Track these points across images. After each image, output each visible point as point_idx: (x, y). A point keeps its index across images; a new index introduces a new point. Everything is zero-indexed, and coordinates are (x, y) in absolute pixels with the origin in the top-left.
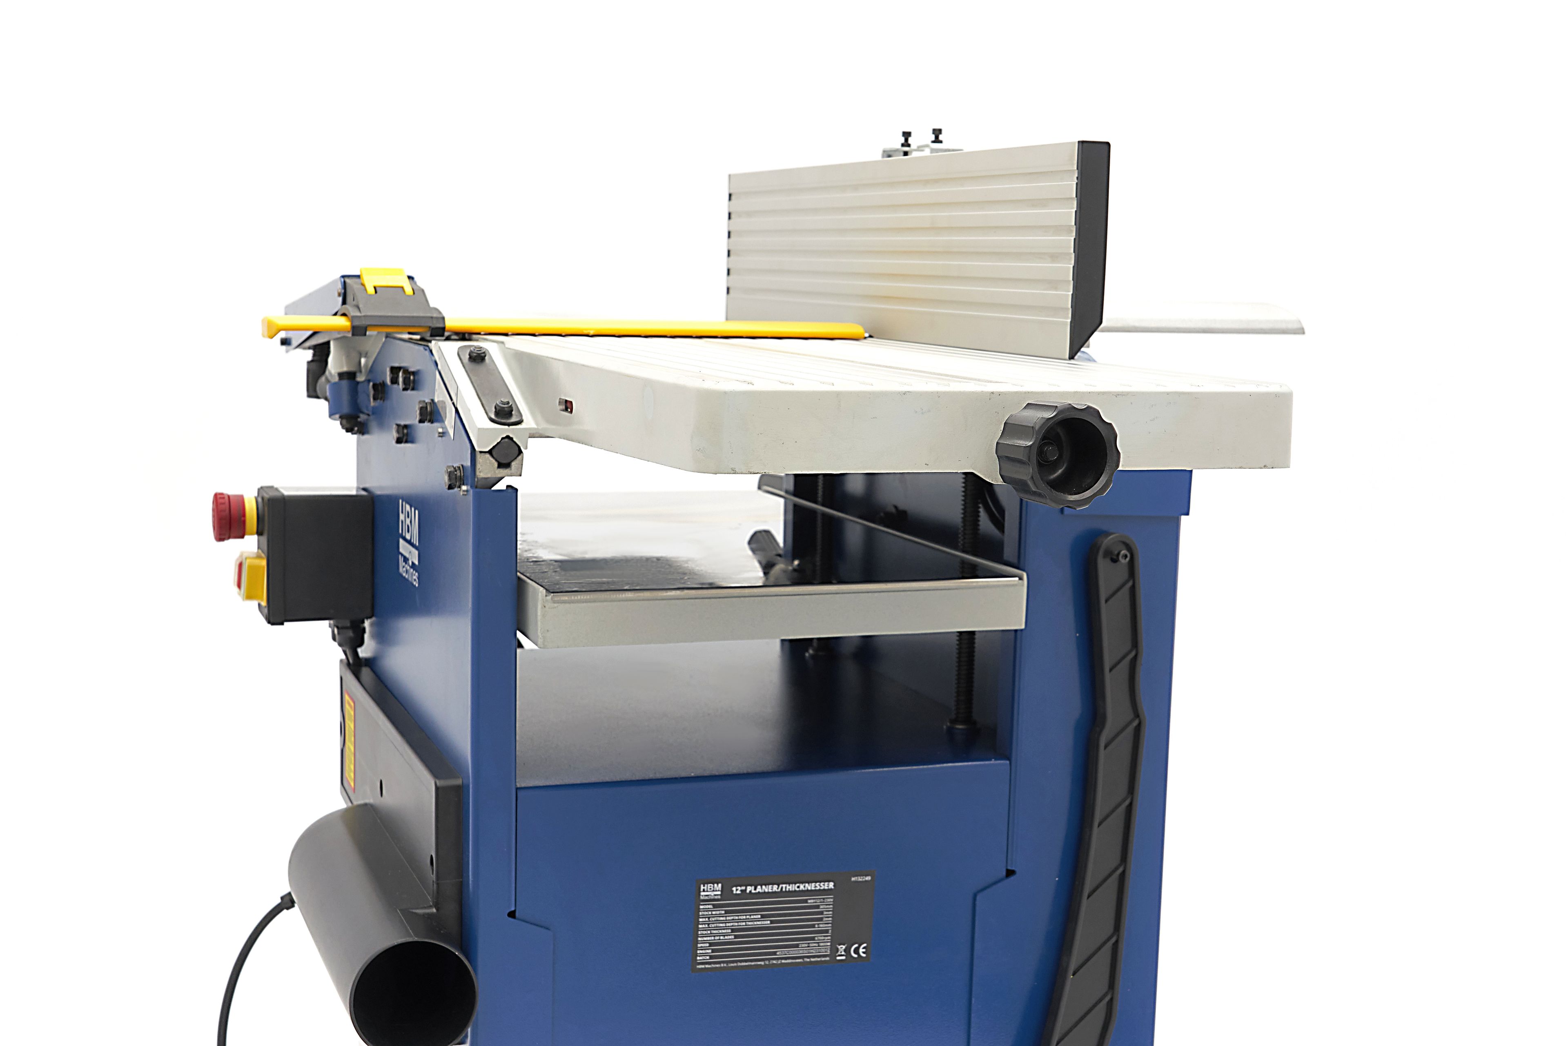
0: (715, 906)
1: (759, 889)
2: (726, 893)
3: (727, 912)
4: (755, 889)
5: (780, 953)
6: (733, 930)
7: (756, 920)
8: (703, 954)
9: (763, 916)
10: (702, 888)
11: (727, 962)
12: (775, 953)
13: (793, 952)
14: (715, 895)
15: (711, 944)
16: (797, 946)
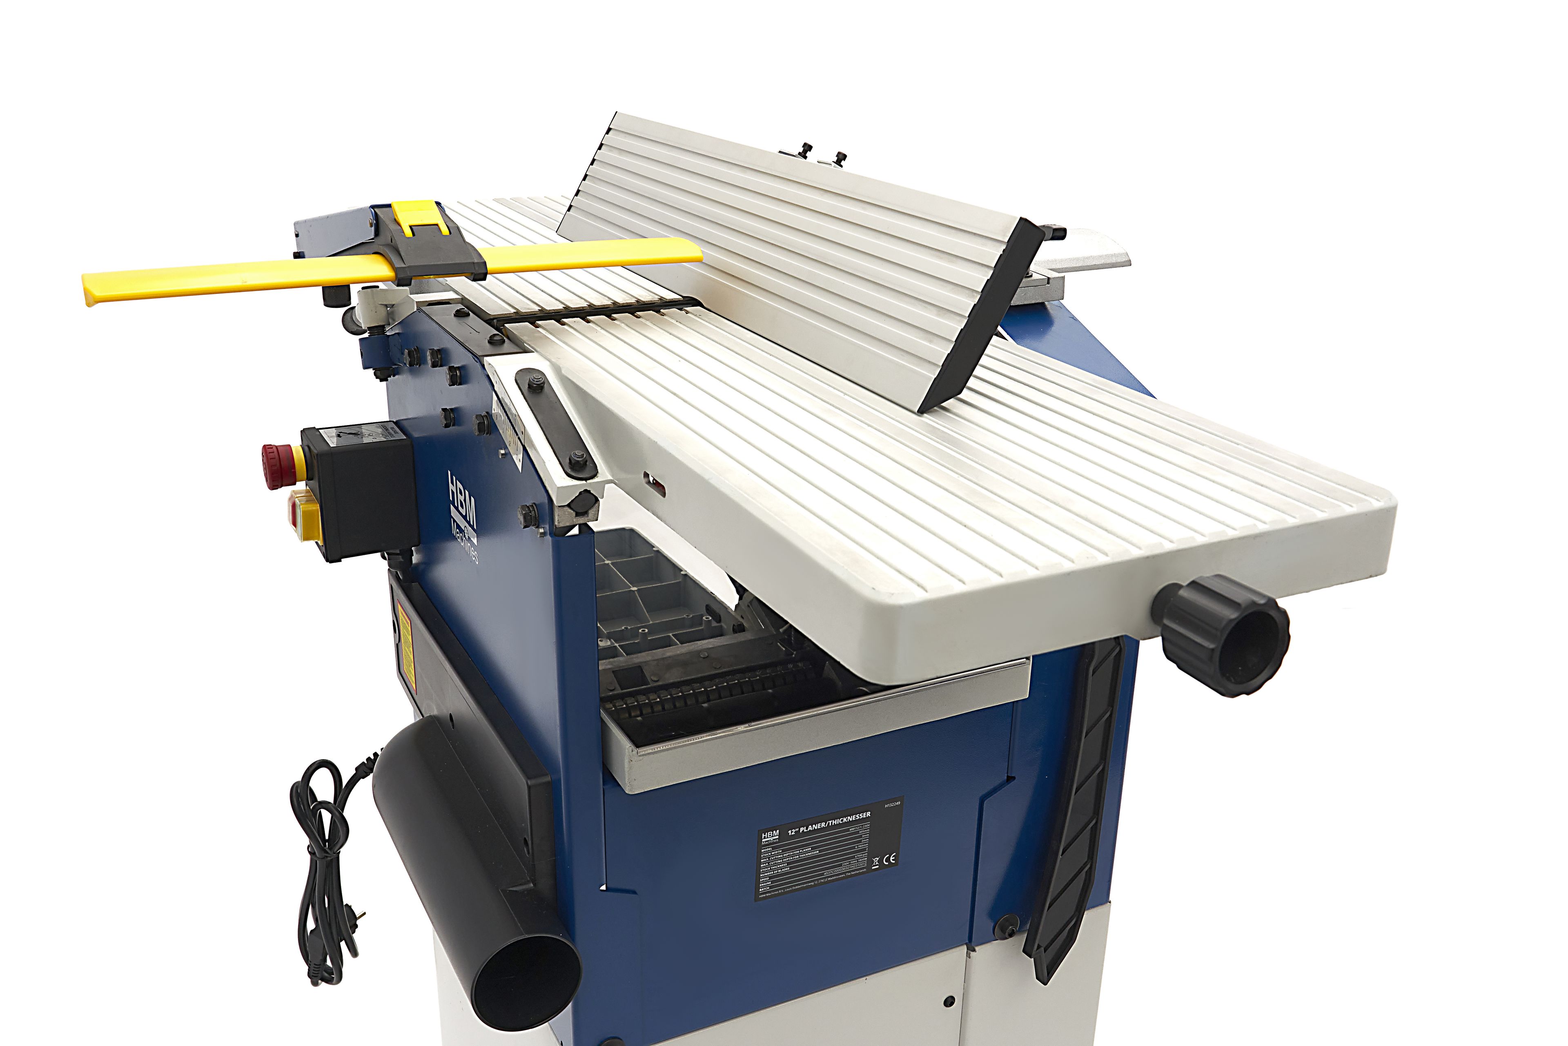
0: (773, 848)
1: (810, 828)
2: (783, 836)
3: (783, 851)
4: (807, 829)
5: (826, 873)
6: (788, 864)
7: (808, 852)
8: (764, 886)
9: (812, 849)
10: (763, 836)
11: (784, 889)
12: (823, 874)
13: (837, 870)
14: (774, 839)
15: (770, 878)
16: (840, 865)
